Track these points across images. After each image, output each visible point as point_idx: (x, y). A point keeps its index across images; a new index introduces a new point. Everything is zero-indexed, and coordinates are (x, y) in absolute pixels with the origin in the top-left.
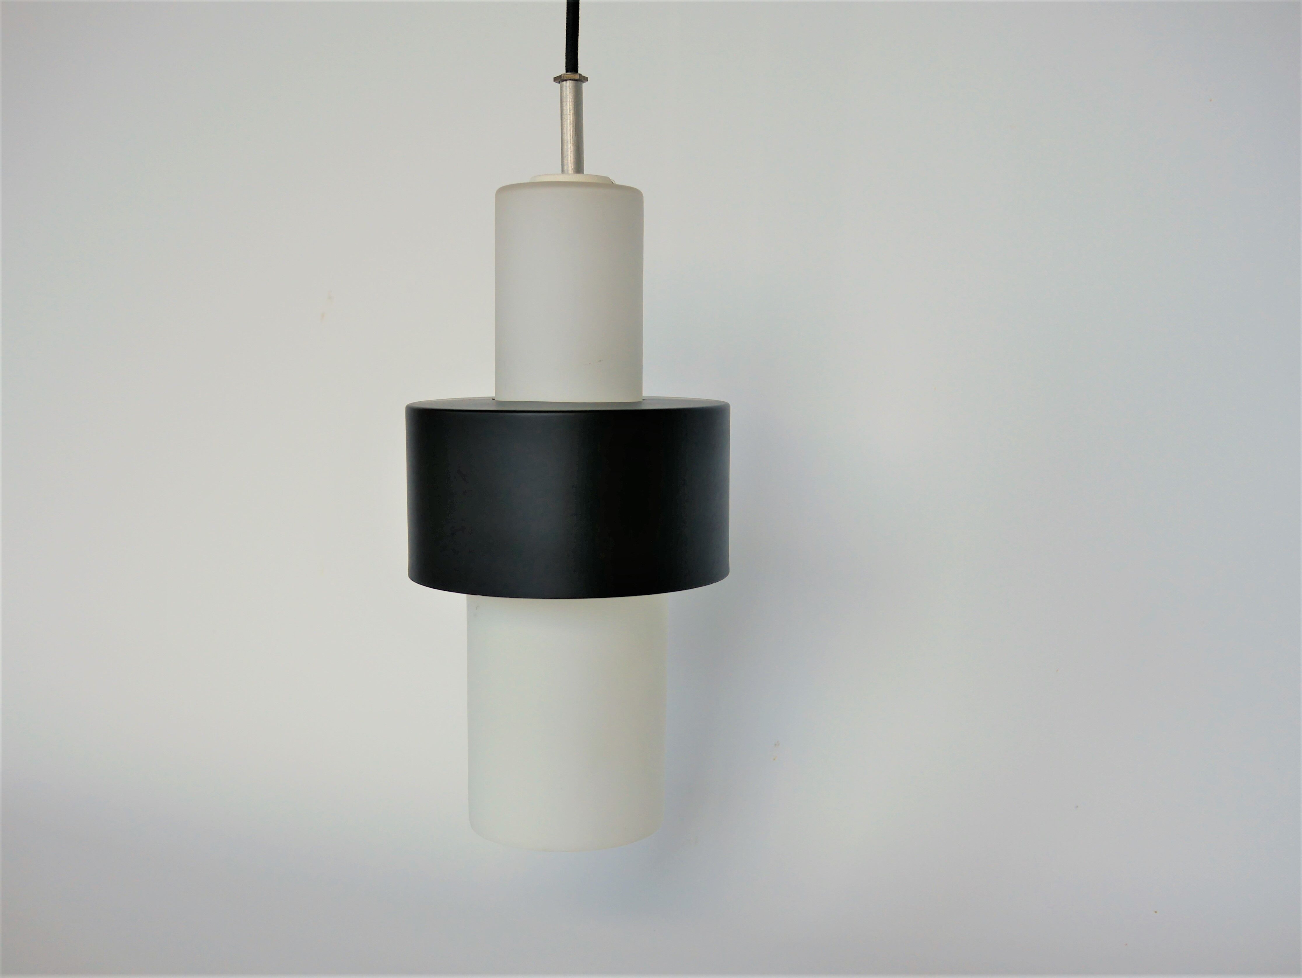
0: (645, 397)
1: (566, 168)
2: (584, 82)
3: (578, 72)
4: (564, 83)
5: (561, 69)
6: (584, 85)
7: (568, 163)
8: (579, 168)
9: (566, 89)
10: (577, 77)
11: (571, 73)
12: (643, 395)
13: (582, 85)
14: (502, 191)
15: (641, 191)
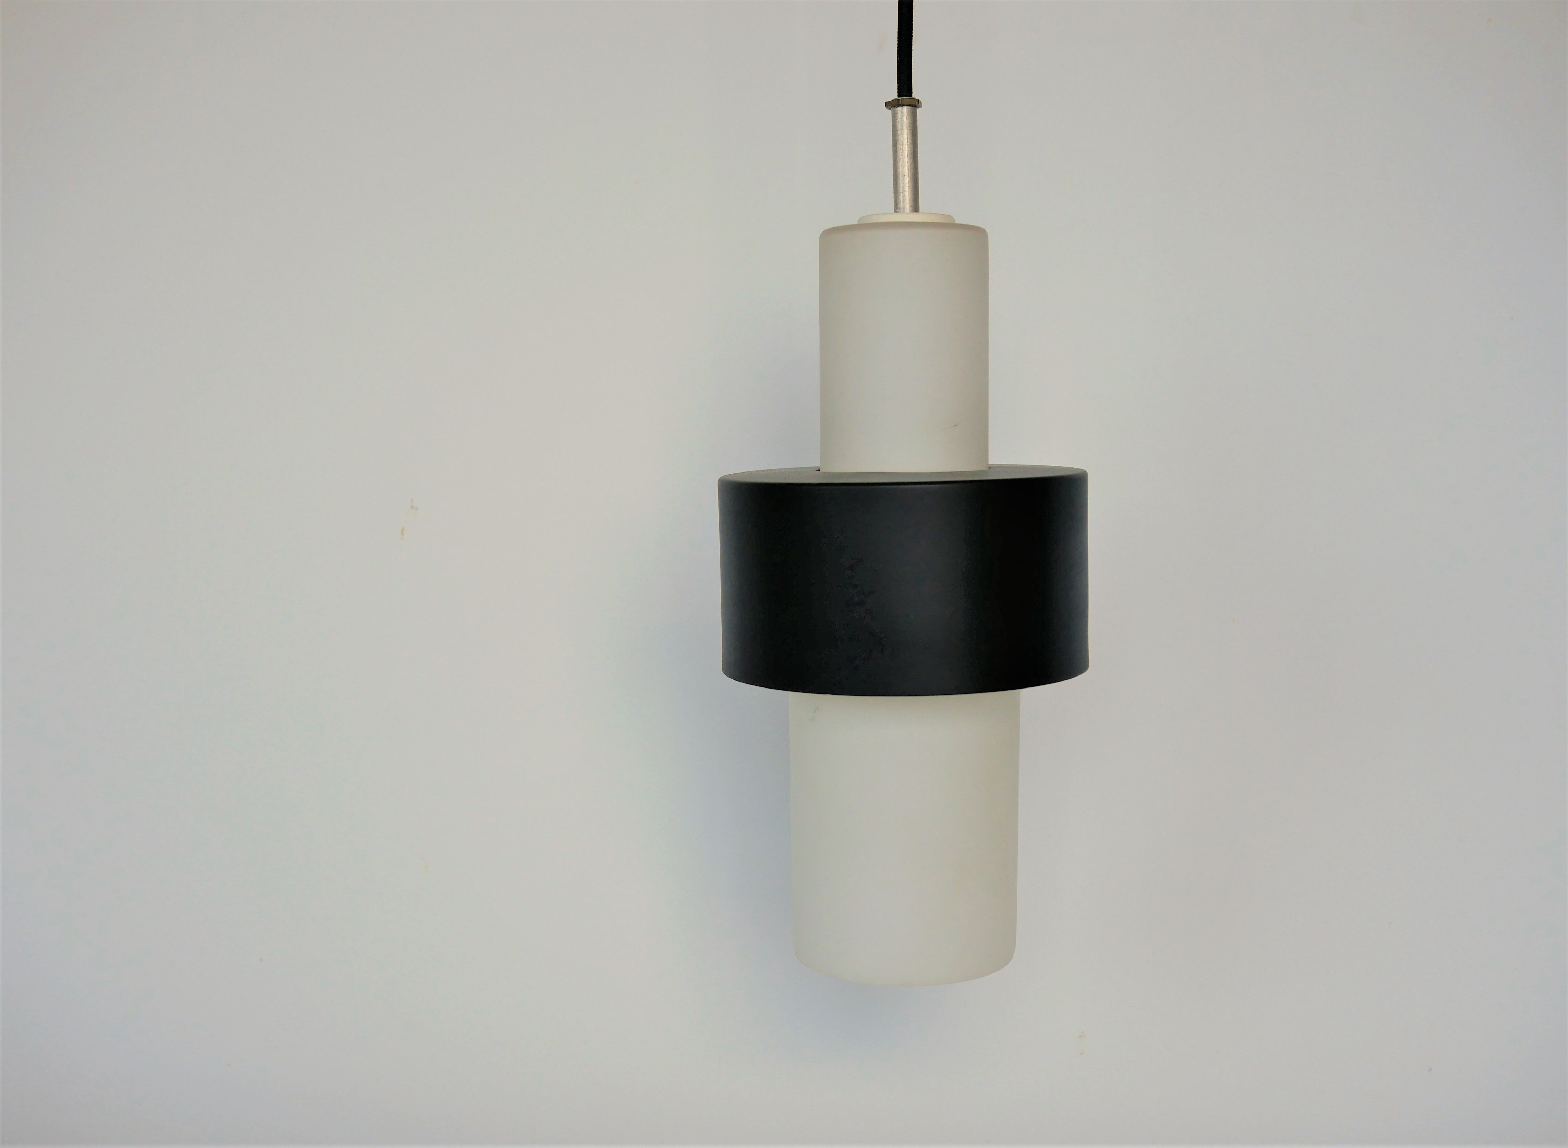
0: (990, 465)
1: (901, 205)
2: (918, 108)
3: (911, 96)
4: (900, 108)
5: (894, 95)
6: (918, 110)
7: (904, 200)
8: (916, 208)
9: (902, 116)
10: (912, 102)
11: (907, 98)
12: (989, 463)
13: (917, 111)
14: (828, 234)
15: (985, 229)
